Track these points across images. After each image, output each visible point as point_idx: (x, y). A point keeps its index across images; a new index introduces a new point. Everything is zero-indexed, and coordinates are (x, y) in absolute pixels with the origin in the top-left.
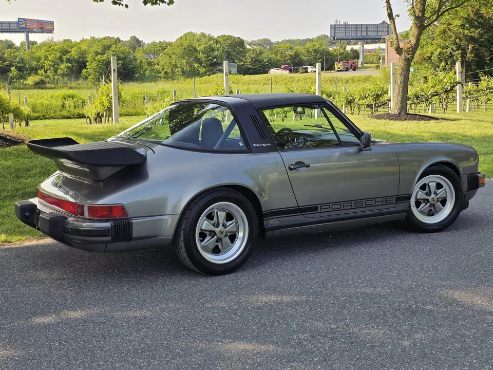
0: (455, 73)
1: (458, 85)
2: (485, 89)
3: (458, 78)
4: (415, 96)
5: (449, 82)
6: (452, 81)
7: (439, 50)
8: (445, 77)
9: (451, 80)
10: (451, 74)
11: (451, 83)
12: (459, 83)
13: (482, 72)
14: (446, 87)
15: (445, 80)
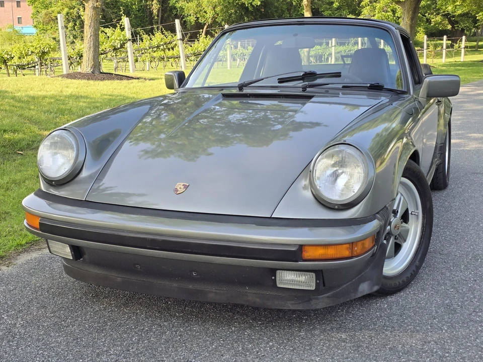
0: (122, 29)
1: (129, 42)
2: (148, 48)
3: (128, 34)
4: (78, 54)
5: (119, 38)
6: (122, 37)
7: (66, 10)
8: (113, 34)
9: (120, 36)
10: (118, 30)
11: (120, 40)
12: (129, 40)
13: (143, 29)
14: (116, 44)
15: (113, 37)
